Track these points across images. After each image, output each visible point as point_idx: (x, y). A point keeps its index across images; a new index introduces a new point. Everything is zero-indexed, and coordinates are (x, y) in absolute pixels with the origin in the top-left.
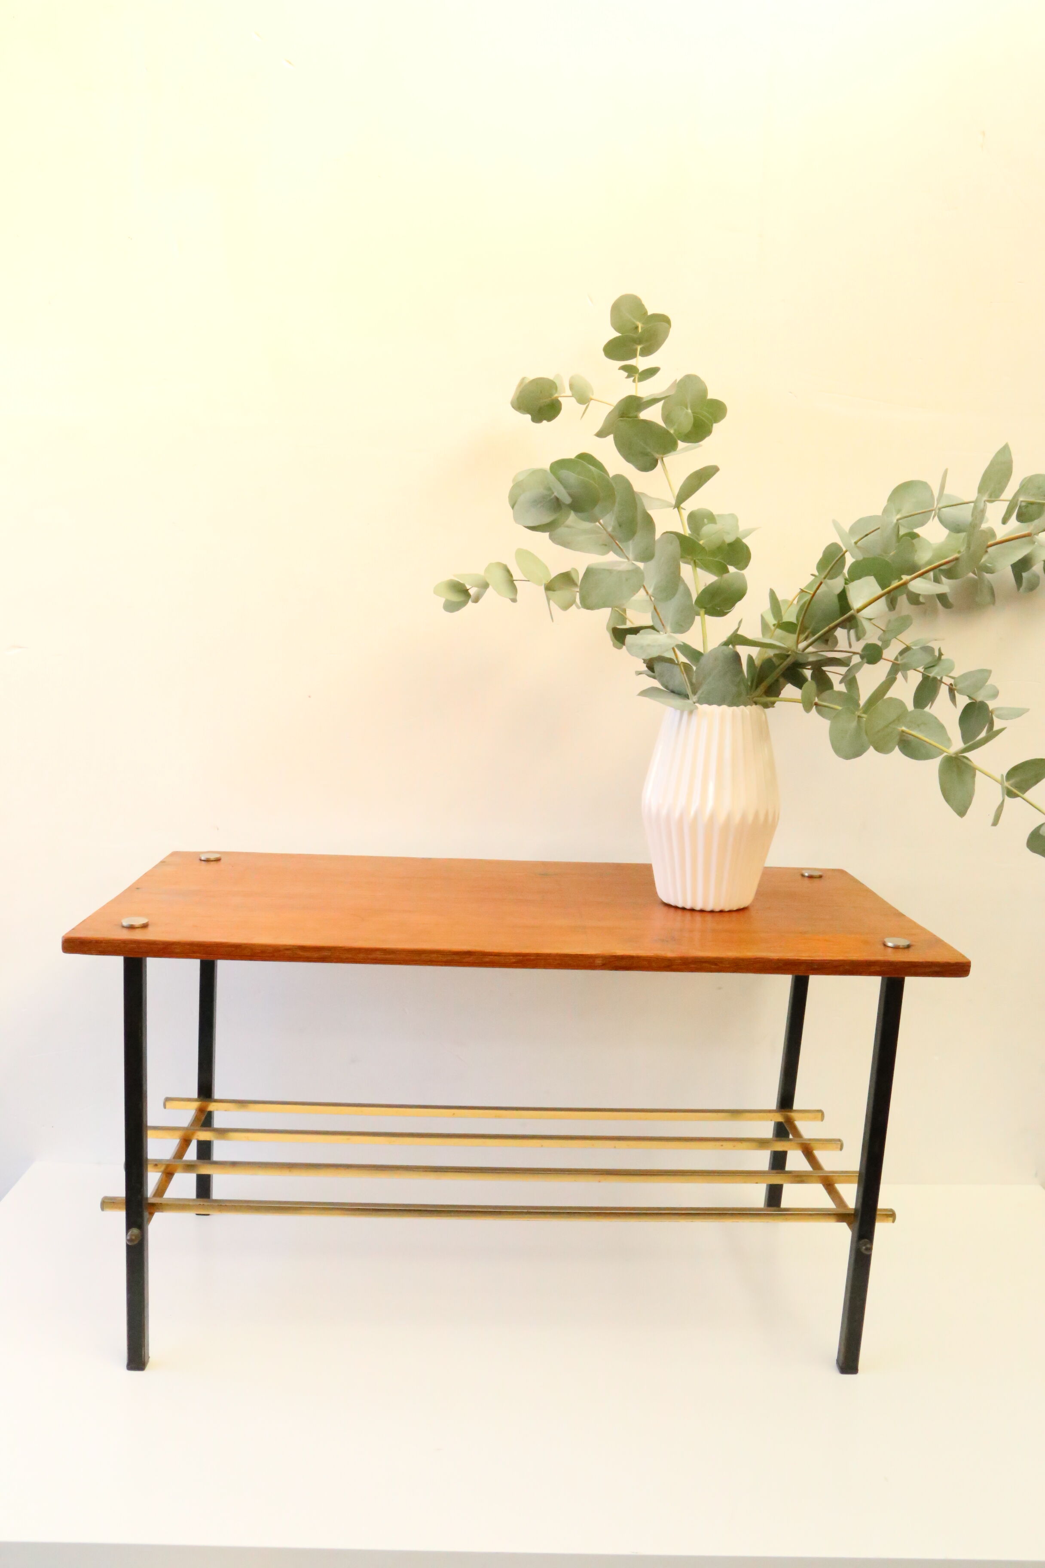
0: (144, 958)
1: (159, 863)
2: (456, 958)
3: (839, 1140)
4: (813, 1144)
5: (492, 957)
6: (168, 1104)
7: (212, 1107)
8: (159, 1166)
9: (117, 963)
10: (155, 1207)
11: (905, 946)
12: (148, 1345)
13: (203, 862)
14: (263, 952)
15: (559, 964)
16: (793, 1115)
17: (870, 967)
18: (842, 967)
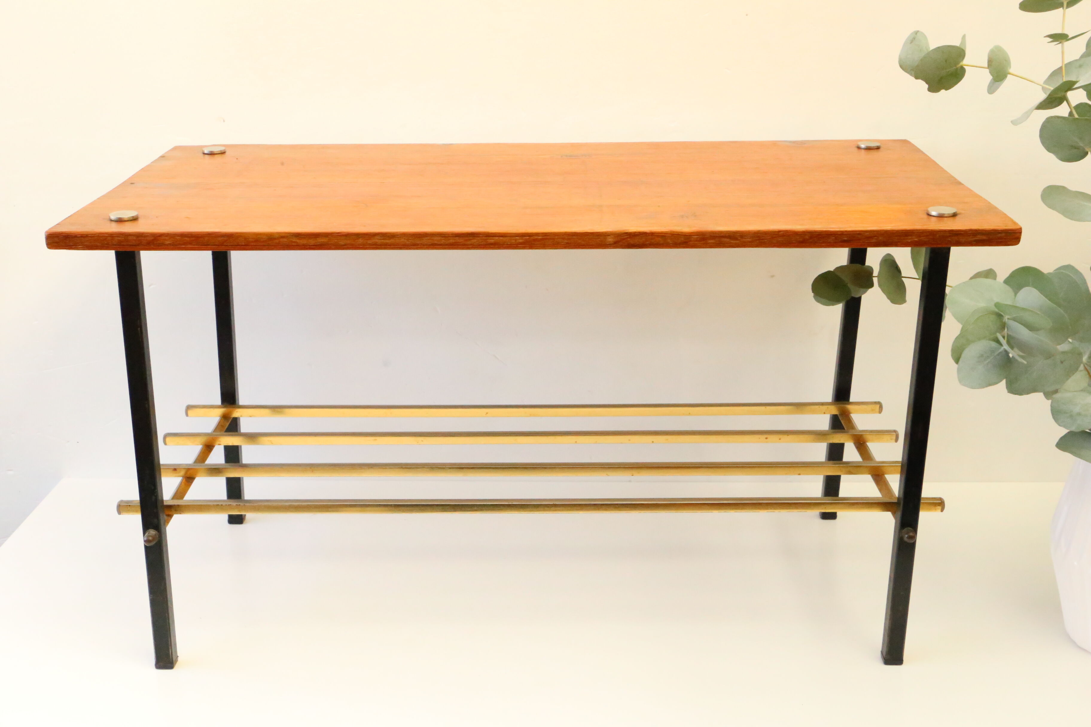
0: (136, 252)
1: (158, 158)
2: (461, 240)
3: (895, 431)
4: (868, 437)
5: (497, 238)
6: (190, 412)
7: (237, 413)
8: (178, 471)
9: (110, 256)
10: (172, 509)
11: (951, 215)
12: (175, 645)
13: (206, 156)
14: (257, 241)
15: (567, 243)
16: (850, 407)
17: (906, 237)
18: (876, 238)
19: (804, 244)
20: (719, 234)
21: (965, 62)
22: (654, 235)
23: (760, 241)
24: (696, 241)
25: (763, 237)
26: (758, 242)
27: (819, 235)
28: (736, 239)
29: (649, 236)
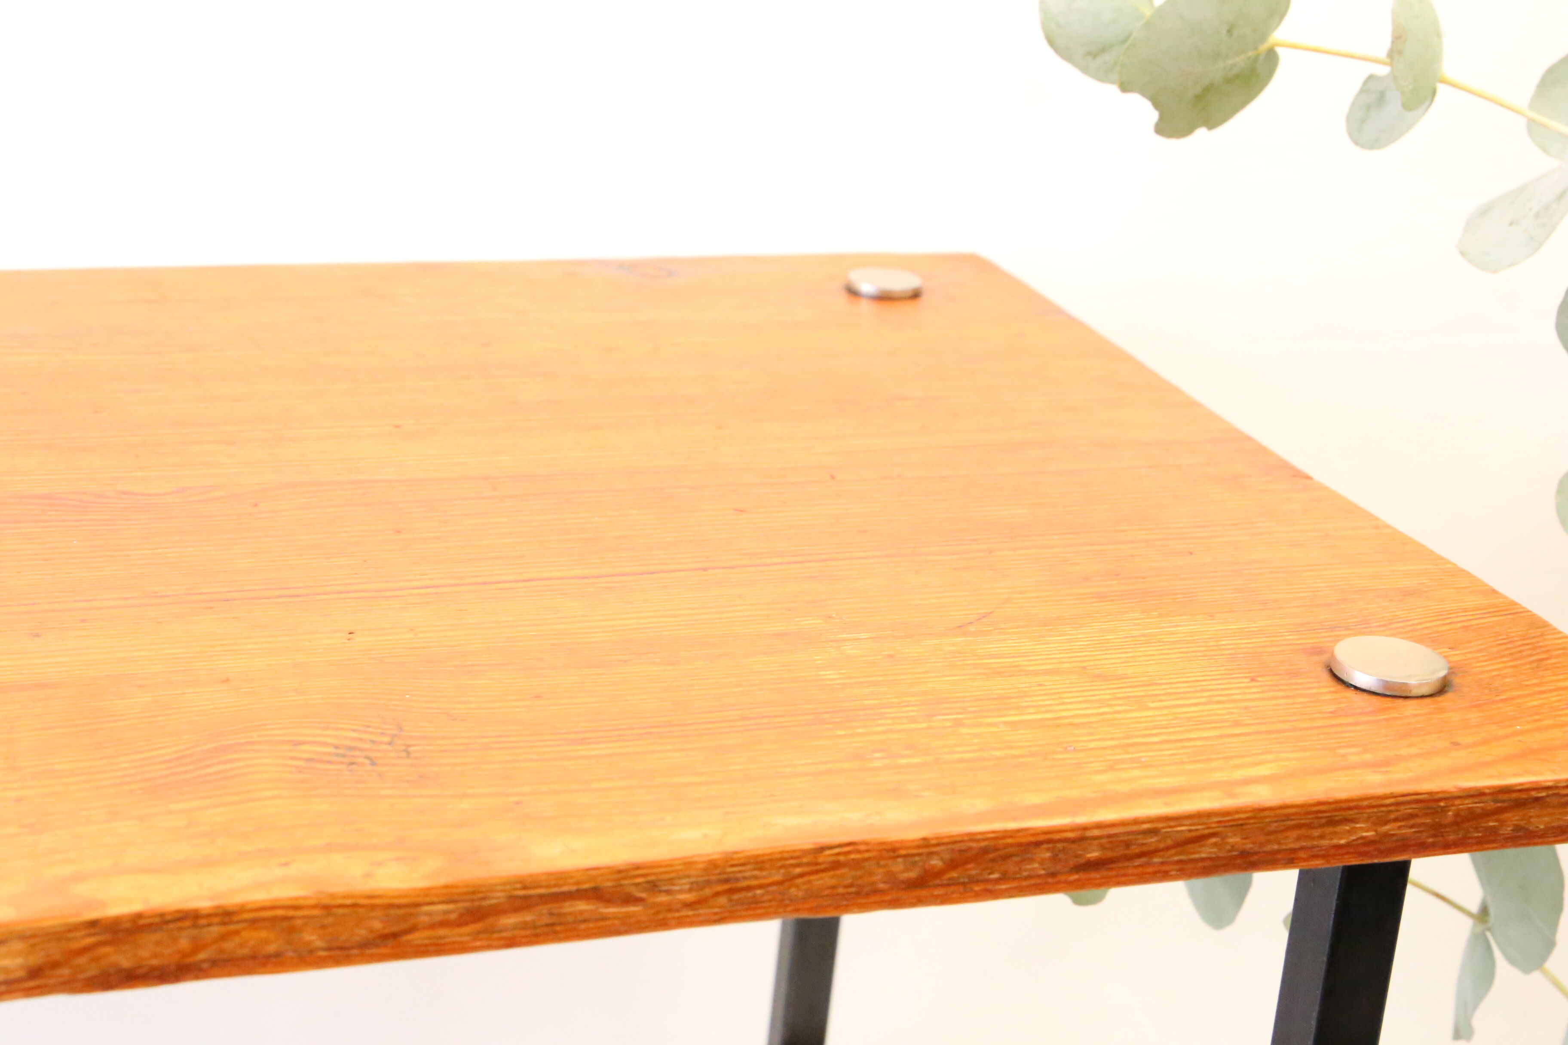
17: (1330, 829)
18: (1213, 840)
19: (923, 893)
20: (548, 887)
21: (1280, 34)
22: (235, 918)
23: (736, 896)
24: (443, 924)
25: (745, 878)
26: (723, 900)
27: (985, 851)
28: (629, 900)
29: (209, 925)
